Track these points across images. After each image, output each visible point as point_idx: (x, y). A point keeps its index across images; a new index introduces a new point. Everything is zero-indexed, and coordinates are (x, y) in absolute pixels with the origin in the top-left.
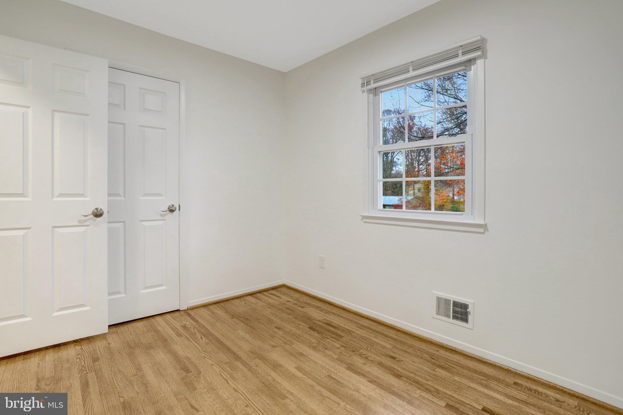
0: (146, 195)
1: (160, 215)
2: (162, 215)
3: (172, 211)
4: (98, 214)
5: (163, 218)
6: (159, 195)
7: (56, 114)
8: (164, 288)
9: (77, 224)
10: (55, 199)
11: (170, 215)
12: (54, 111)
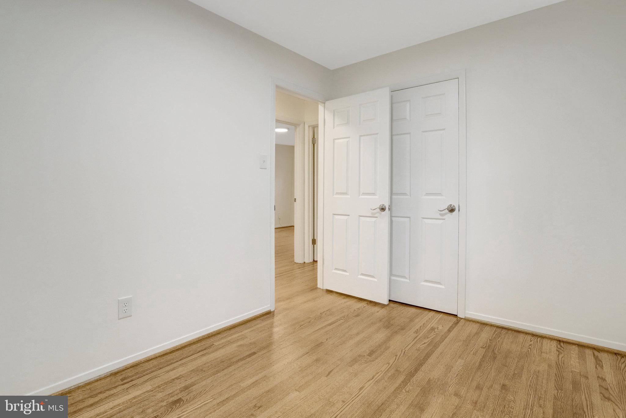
0: (427, 194)
1: (440, 214)
2: (441, 215)
3: (452, 210)
4: (383, 209)
5: (441, 217)
6: (440, 194)
7: (362, 138)
8: (443, 287)
9: (371, 215)
10: (361, 197)
11: (449, 215)
12: (361, 136)
